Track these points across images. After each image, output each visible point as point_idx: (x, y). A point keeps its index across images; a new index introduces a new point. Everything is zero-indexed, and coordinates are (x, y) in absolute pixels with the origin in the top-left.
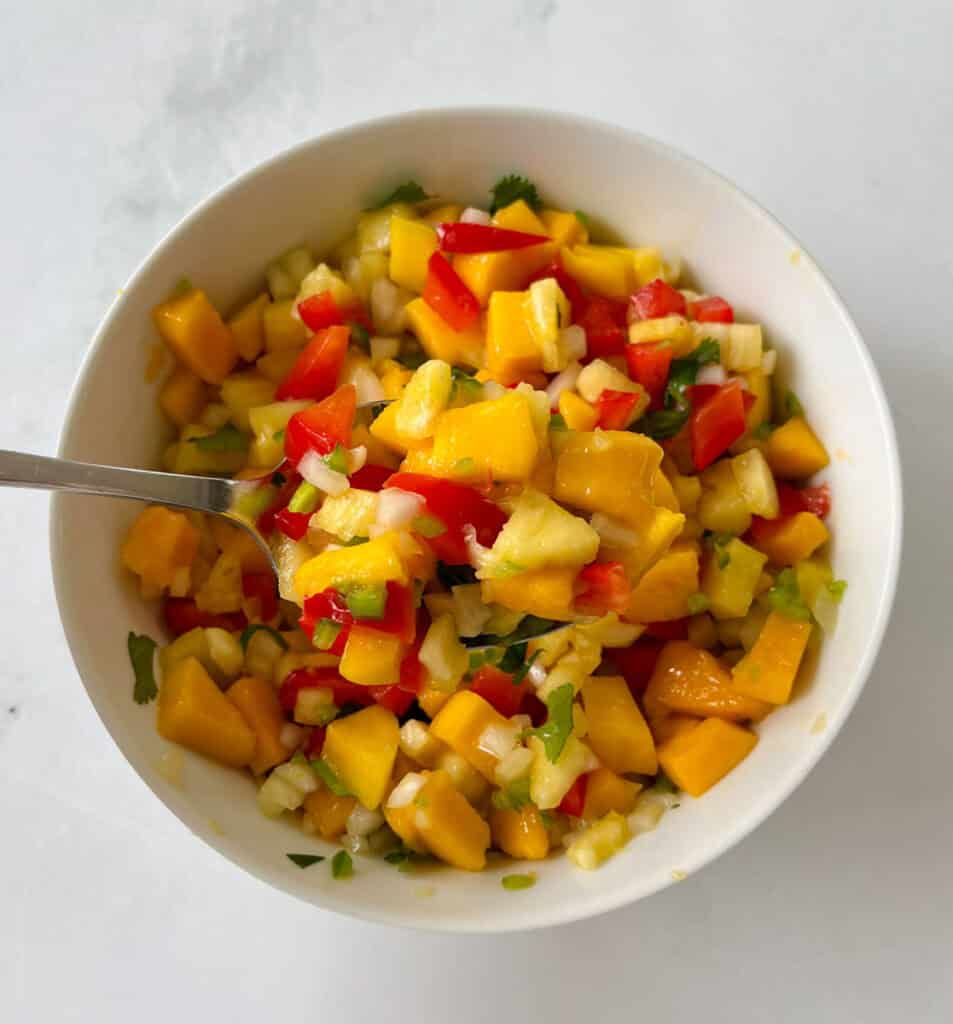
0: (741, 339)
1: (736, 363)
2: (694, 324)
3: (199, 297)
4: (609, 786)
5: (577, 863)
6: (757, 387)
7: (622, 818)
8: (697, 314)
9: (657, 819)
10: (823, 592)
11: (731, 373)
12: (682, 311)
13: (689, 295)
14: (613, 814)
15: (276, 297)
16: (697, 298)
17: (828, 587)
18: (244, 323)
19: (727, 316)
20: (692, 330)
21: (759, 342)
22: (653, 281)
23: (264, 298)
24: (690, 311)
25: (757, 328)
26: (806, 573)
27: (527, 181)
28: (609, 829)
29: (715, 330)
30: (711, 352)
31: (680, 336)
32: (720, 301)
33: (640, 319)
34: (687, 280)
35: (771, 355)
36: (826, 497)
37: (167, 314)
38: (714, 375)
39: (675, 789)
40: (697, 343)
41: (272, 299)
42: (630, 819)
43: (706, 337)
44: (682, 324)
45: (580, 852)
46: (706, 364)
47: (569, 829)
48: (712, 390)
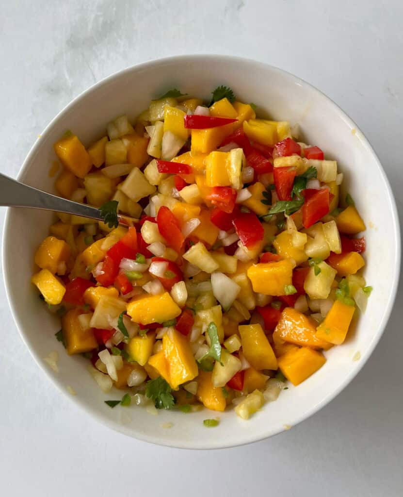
0: (327, 167)
1: (325, 178)
2: (305, 159)
3: (75, 139)
4: (254, 377)
5: (238, 415)
6: (334, 190)
7: (261, 393)
8: (306, 155)
9: (277, 395)
10: (360, 291)
11: (322, 183)
12: (299, 153)
13: (302, 145)
14: (257, 391)
15: (111, 139)
16: (306, 147)
17: (363, 289)
18: (95, 151)
19: (321, 156)
20: (304, 162)
21: (336, 170)
22: (286, 139)
23: (105, 139)
24: (302, 152)
25: (335, 162)
26: (352, 281)
27: (229, 89)
28: (254, 398)
29: (316, 163)
30: (314, 173)
31: (298, 165)
32: (317, 149)
33: (279, 156)
34: (301, 137)
35: (341, 175)
36: (363, 244)
37: (60, 146)
38: (314, 185)
39: (285, 379)
40: (306, 168)
41: (109, 140)
42: (264, 394)
43: (310, 166)
44: (299, 159)
45: (241, 410)
46: (310, 179)
47: (235, 396)
48: (314, 192)
